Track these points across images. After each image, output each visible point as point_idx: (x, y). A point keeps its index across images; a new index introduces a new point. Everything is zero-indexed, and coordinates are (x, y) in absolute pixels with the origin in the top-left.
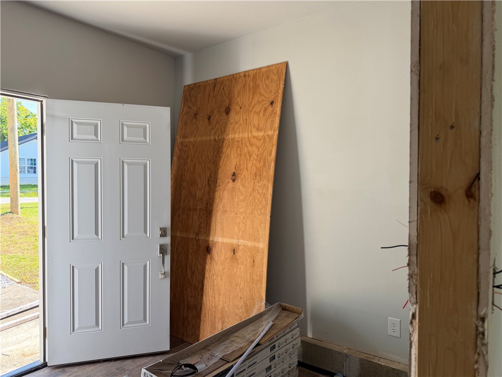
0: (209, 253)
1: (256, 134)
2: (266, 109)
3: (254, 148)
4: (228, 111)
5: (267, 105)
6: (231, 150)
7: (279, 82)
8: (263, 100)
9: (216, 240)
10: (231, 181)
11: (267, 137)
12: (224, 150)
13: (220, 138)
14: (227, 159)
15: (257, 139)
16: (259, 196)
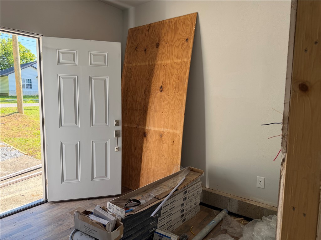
0: (145, 137)
1: (176, 61)
2: (183, 44)
3: (175, 71)
4: (157, 46)
5: (183, 42)
6: (159, 72)
7: (192, 26)
8: (181, 38)
9: (149, 129)
10: (159, 92)
11: (183, 63)
12: (155, 71)
13: (152, 63)
14: (157, 78)
15: (177, 64)
16: (177, 101)
